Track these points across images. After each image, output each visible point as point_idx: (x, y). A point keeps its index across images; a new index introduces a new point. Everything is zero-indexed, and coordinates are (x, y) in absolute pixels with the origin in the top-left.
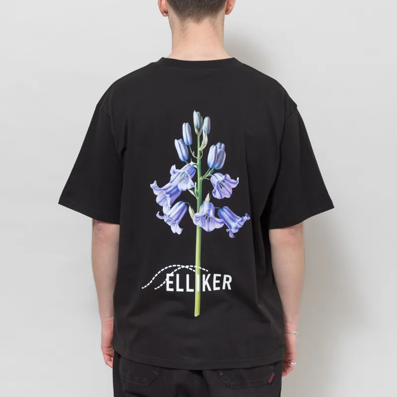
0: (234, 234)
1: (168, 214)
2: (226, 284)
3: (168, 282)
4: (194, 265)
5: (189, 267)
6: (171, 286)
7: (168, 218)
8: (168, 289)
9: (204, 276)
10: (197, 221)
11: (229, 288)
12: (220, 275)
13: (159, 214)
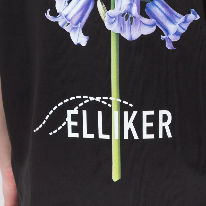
0: (173, 43)
1: (64, 13)
2: (164, 128)
3: (71, 124)
4: (110, 96)
5: (102, 100)
6: (75, 129)
7: (65, 20)
8: (71, 134)
9: (126, 114)
10: (111, 23)
11: (169, 135)
12: (152, 113)
13: (49, 13)
